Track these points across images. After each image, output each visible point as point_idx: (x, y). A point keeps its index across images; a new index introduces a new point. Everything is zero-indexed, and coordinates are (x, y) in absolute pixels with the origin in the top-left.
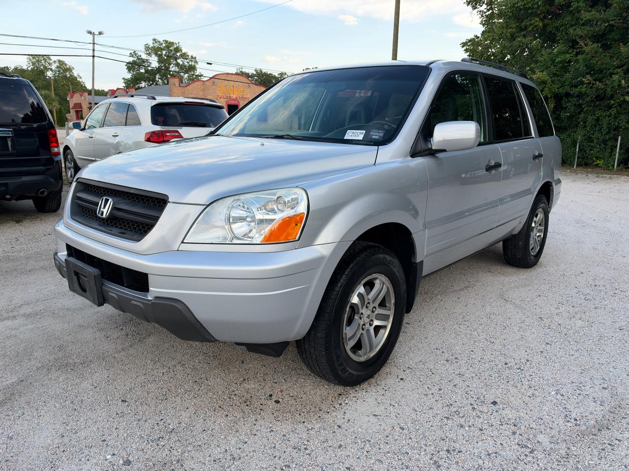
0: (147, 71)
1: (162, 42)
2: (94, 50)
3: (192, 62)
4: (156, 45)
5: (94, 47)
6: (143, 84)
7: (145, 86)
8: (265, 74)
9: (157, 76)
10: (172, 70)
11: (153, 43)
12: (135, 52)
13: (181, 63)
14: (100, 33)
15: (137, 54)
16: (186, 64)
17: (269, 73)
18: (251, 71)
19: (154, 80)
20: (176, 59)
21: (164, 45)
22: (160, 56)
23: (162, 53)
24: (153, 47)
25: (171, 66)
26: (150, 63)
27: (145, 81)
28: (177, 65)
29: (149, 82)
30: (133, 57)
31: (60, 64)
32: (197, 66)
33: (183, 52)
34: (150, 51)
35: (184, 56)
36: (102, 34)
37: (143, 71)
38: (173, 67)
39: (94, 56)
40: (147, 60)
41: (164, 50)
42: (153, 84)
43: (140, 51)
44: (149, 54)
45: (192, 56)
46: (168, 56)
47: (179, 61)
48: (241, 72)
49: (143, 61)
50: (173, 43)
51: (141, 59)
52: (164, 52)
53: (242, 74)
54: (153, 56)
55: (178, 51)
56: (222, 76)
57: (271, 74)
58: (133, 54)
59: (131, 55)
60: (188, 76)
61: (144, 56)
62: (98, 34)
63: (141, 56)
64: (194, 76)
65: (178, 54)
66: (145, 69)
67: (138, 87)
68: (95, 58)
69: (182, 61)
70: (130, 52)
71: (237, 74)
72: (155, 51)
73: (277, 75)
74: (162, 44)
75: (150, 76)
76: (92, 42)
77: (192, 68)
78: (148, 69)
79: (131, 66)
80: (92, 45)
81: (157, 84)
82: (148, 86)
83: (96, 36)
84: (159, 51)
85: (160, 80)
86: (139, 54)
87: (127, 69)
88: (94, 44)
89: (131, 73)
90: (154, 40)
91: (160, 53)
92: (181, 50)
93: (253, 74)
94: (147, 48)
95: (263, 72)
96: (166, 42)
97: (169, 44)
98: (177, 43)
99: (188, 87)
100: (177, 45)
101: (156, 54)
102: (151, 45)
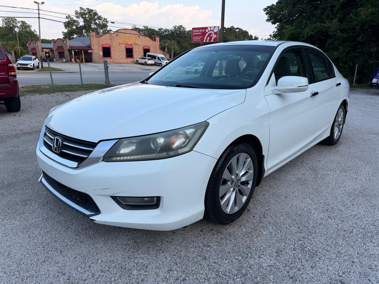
0: (77, 28)
1: (86, 9)
2: (39, 14)
3: (105, 21)
4: (82, 11)
5: (39, 12)
6: (75, 36)
7: (76, 37)
8: (150, 29)
9: (84, 31)
10: (93, 27)
11: (80, 10)
12: (69, 15)
13: (98, 23)
14: (43, 3)
15: (71, 17)
16: (101, 23)
17: (152, 29)
18: (142, 28)
19: (82, 33)
20: (95, 20)
21: (87, 11)
22: (85, 18)
23: (86, 16)
24: (80, 12)
25: (92, 24)
26: (79, 23)
27: (76, 34)
28: (96, 24)
29: (79, 35)
30: (68, 19)
31: (22, 23)
32: (108, 24)
33: (99, 15)
34: (79, 15)
35: (100, 18)
36: (44, 4)
37: (74, 27)
38: (93, 25)
39: (39, 18)
40: (77, 21)
41: (87, 14)
42: (81, 36)
43: (72, 15)
44: (77, 17)
45: (104, 18)
46: (89, 18)
47: (97, 21)
48: (135, 28)
49: (75, 21)
50: (92, 10)
51: (73, 20)
52: (87, 16)
53: (136, 29)
54: (81, 18)
55: (96, 15)
56: (122, 30)
57: (154, 29)
58: (68, 17)
59: (67, 18)
60: (103, 31)
61: (75, 19)
62: (41, 3)
63: (73, 18)
64: (107, 31)
65: (96, 17)
66: (76, 27)
67: (72, 37)
68: (40, 19)
69: (99, 22)
70: (67, 15)
71: (132, 29)
72: (81, 14)
73: (157, 30)
74: (86, 10)
75: (79, 31)
76: (37, 9)
77: (105, 26)
78: (78, 26)
79: (67, 25)
80: (38, 10)
81: (83, 36)
82: (78, 37)
83: (40, 5)
84: (84, 15)
85: (85, 33)
86: (72, 17)
87: (65, 26)
88: (39, 10)
89: (67, 29)
90: (81, 8)
91: (84, 16)
92: (98, 14)
93: (143, 29)
94: (76, 13)
95: (149, 28)
96: (88, 9)
97: (90, 11)
98: (95, 10)
99: (101, 38)
100: (95, 12)
101: (82, 17)
102: (79, 11)
